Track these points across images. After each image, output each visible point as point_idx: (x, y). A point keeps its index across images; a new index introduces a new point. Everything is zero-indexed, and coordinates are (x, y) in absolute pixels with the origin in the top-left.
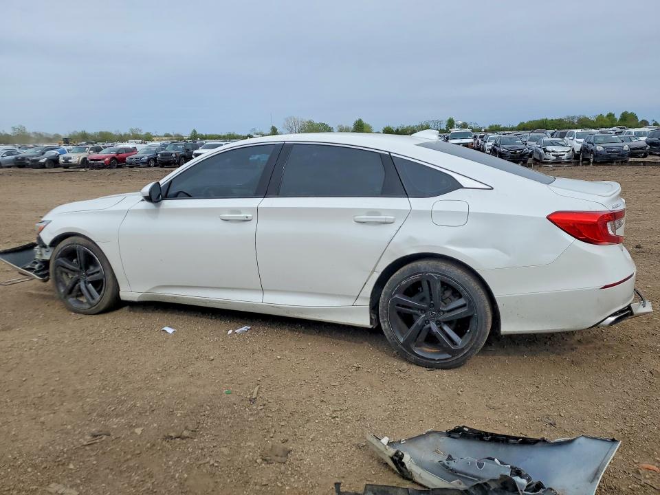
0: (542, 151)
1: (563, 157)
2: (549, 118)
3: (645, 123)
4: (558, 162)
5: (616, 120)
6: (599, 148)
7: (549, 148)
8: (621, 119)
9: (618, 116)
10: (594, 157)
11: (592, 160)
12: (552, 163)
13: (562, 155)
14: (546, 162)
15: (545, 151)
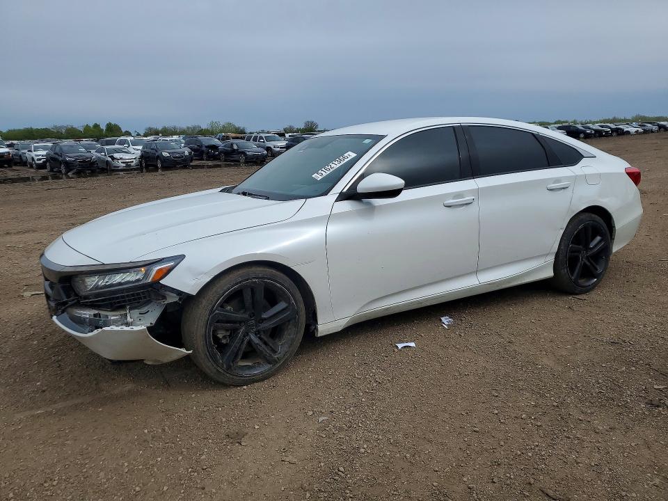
0: (110, 159)
1: (132, 164)
2: (35, 127)
3: (128, 134)
4: (128, 169)
5: (102, 130)
6: (165, 154)
7: (116, 155)
8: (107, 130)
9: (103, 127)
10: (162, 163)
11: (159, 165)
12: (122, 170)
13: (131, 162)
14: (116, 170)
15: (113, 158)
